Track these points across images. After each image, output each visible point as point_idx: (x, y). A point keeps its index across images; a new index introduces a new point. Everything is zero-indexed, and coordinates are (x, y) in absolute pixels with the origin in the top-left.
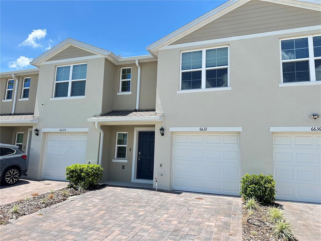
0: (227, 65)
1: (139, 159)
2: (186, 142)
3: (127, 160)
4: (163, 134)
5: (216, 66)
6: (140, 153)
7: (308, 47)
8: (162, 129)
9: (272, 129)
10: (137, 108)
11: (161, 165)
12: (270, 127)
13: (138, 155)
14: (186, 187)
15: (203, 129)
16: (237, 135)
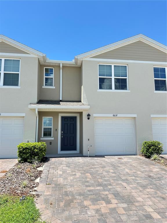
0: (127, 77)
1: (62, 137)
2: (103, 124)
3: (53, 138)
4: (89, 119)
5: (120, 77)
6: (62, 132)
7: (165, 73)
8: (89, 115)
9: (152, 116)
10: (61, 99)
11: (89, 139)
12: (151, 115)
13: (62, 134)
14: (103, 153)
15: (115, 115)
16: (131, 119)
